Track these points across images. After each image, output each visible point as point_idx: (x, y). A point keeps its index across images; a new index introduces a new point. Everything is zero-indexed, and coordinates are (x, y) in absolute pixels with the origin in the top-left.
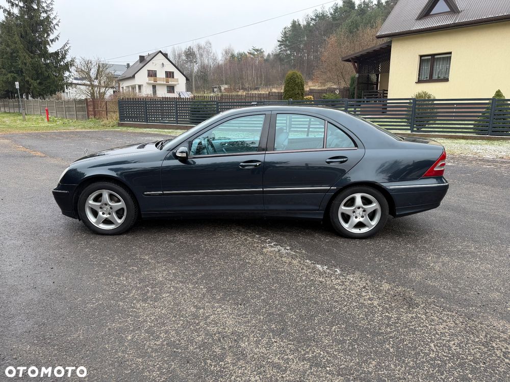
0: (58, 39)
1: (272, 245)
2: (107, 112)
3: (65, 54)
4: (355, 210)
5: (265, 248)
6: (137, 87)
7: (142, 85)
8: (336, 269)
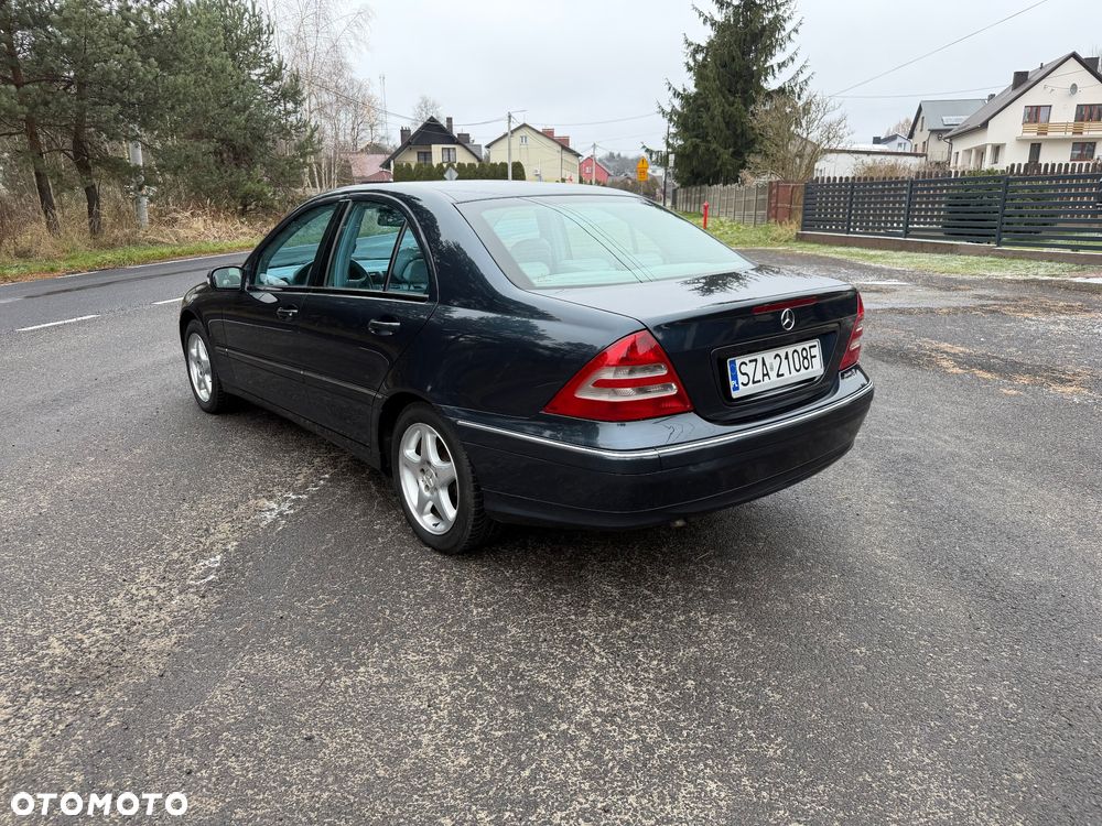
0: (793, 60)
1: (294, 497)
2: (790, 210)
3: (801, 89)
4: (424, 467)
5: (271, 498)
6: (989, 151)
7: (1005, 144)
8: (212, 577)
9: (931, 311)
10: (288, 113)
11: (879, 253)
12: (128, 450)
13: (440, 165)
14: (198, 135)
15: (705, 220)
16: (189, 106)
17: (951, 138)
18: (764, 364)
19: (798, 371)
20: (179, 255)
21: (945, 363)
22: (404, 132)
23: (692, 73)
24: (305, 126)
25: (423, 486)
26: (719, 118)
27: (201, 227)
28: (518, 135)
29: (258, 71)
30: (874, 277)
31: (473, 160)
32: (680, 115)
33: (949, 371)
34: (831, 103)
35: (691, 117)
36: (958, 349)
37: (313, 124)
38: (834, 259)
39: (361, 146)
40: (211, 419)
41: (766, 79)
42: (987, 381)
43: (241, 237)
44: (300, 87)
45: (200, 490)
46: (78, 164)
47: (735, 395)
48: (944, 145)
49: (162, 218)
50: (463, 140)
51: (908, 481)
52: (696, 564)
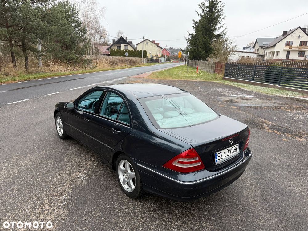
0: (223, 26)
1: (87, 172)
2: (221, 70)
3: (225, 35)
4: (125, 172)
5: (80, 172)
6: (276, 52)
7: (280, 51)
8: (65, 202)
9: (261, 108)
10: (82, 36)
11: (246, 85)
12: (39, 152)
13: (123, 50)
14: (57, 42)
15: (197, 70)
16: (55, 35)
17: (265, 48)
18: (224, 153)
19: (233, 153)
20: (50, 76)
21: (266, 128)
22: (114, 40)
23: (194, 29)
24: (87, 40)
25: (125, 177)
26: (202, 42)
27: (57, 67)
28: (145, 42)
29: (74, 24)
30: (245, 94)
31: (133, 49)
32: (191, 40)
33: (268, 131)
34: (234, 41)
35: (194, 41)
36: (270, 123)
37: (89, 39)
38: (233, 87)
39: (101, 43)
40: (62, 141)
41: (215, 31)
42: (278, 135)
43: (68, 71)
44: (86, 29)
45: (60, 168)
46: (23, 49)
47: (216, 163)
48: (263, 50)
49: (46, 64)
50: (130, 43)
51: (259, 172)
52: (202, 203)
